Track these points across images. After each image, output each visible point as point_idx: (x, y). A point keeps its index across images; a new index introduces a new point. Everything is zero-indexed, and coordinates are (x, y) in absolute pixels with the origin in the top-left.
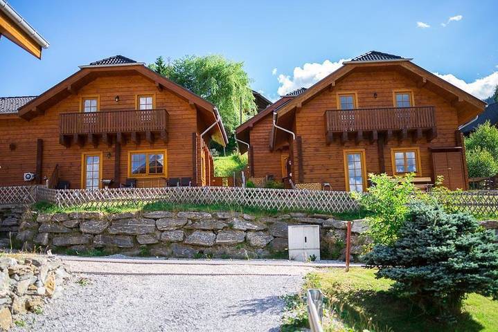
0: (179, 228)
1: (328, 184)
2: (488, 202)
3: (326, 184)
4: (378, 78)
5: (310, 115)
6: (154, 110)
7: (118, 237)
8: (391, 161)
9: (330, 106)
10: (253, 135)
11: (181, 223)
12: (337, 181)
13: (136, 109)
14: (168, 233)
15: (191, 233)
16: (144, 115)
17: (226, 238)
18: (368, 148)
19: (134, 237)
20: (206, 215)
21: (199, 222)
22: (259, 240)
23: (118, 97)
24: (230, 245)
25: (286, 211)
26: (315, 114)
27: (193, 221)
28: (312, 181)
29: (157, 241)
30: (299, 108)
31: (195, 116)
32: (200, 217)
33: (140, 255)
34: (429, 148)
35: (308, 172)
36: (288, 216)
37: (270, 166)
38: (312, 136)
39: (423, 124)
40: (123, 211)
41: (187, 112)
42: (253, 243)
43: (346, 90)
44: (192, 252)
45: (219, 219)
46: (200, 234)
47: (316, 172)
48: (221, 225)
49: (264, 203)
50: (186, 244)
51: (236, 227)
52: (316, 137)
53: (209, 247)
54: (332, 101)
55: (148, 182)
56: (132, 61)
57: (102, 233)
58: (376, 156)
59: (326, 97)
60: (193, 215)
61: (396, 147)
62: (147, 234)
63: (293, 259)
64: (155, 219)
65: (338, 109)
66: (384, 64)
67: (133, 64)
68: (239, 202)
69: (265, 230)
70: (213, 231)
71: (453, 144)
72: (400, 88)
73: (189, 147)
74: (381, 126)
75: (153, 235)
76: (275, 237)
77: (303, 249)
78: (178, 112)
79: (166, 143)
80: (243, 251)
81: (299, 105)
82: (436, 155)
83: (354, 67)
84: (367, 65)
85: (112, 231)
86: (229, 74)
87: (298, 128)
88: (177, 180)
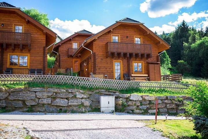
0: (48, 97)
1: (106, 75)
2: (174, 87)
3: (105, 75)
4: (128, 30)
5: (99, 43)
6: (23, 33)
7: (15, 102)
8: (132, 67)
9: (108, 40)
10: (60, 49)
11: (50, 94)
12: (110, 74)
13: (13, 32)
14: (43, 99)
15: (55, 100)
16: (19, 35)
17: (74, 103)
18: (123, 60)
19: (24, 102)
20: (63, 90)
21: (59, 94)
22: (87, 103)
23: (3, 24)
24: (75, 106)
25: (97, 89)
26: (102, 43)
27: (56, 93)
28: (99, 73)
29: (37, 104)
30: (96, 40)
31: (45, 39)
32: (60, 91)
33: (28, 111)
34: (147, 62)
35: (98, 69)
36: (97, 91)
37: (68, 64)
38: (100, 53)
39: (146, 52)
40: (17, 87)
41: (40, 36)
42: (85, 104)
43: (115, 33)
44: (56, 109)
45: (69, 93)
46: (60, 100)
47: (101, 70)
48: (71, 96)
49: (86, 85)
50: (53, 105)
51: (78, 96)
52: (102, 53)
53: (65, 107)
54: (109, 38)
55: (19, 70)
56: (13, 6)
57: (5, 99)
58: (126, 64)
59: (107, 36)
60: (56, 90)
61: (135, 61)
62: (32, 100)
63: (103, 112)
64: (35, 92)
65: (112, 42)
66: (133, 24)
67: (14, 8)
68: (75, 83)
69: (88, 98)
70: (67, 99)
71: (156, 61)
72: (137, 35)
73: (41, 54)
74: (131, 51)
75: (34, 100)
76: (92, 101)
77: (108, 107)
78: (36, 36)
79: (29, 51)
80: (82, 109)
81: (96, 38)
82: (150, 65)
83: (120, 24)
84: (126, 24)
85: (11, 98)
86: (41, 19)
87: (94, 49)
88: (35, 70)
